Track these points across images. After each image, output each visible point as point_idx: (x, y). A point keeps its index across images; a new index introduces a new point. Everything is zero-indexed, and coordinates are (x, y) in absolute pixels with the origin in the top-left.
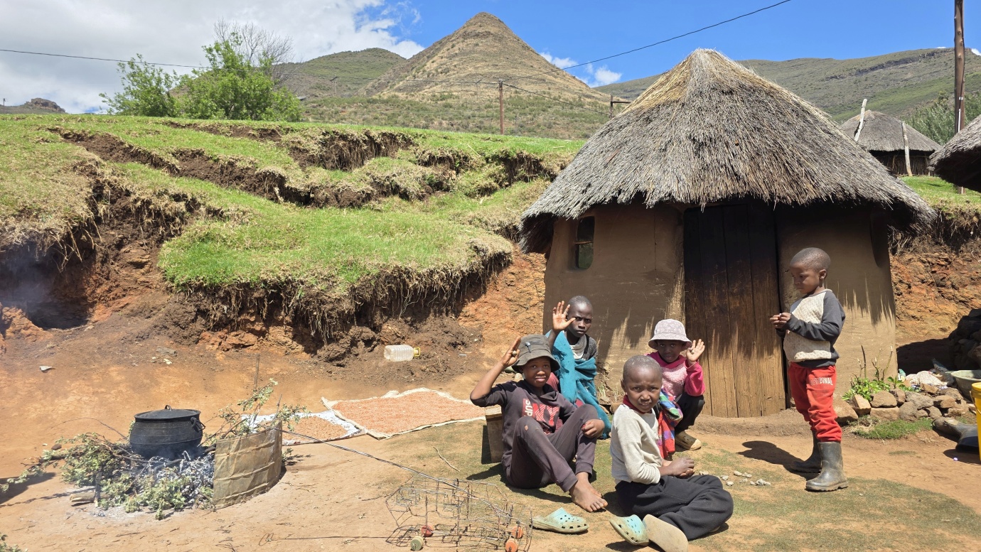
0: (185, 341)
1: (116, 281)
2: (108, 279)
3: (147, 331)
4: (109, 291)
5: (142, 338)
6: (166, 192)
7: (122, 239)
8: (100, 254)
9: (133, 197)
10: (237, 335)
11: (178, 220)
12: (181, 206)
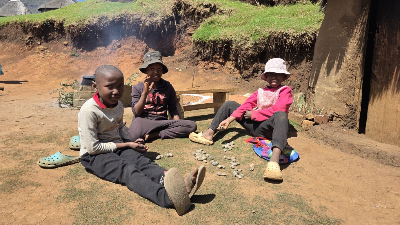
0: (192, 64)
1: (182, 40)
2: (180, 39)
3: (182, 59)
4: (180, 44)
5: (179, 61)
6: (202, 4)
7: (187, 24)
8: (177, 30)
9: (191, 7)
10: (213, 64)
11: (206, 16)
12: (208, 10)
